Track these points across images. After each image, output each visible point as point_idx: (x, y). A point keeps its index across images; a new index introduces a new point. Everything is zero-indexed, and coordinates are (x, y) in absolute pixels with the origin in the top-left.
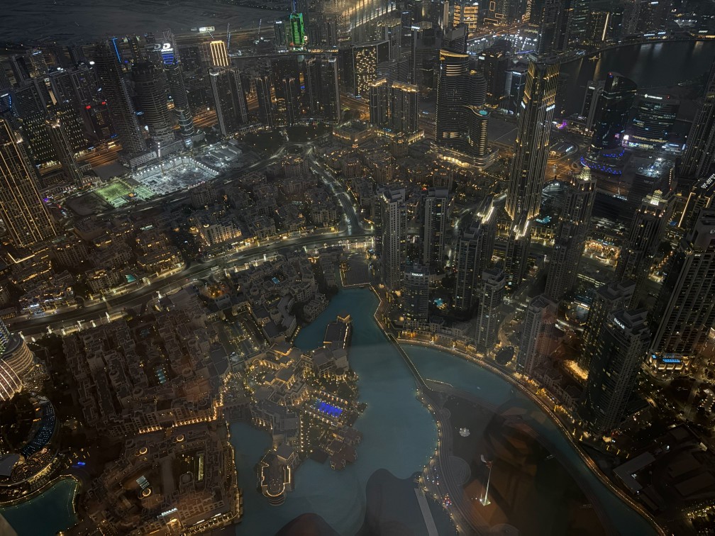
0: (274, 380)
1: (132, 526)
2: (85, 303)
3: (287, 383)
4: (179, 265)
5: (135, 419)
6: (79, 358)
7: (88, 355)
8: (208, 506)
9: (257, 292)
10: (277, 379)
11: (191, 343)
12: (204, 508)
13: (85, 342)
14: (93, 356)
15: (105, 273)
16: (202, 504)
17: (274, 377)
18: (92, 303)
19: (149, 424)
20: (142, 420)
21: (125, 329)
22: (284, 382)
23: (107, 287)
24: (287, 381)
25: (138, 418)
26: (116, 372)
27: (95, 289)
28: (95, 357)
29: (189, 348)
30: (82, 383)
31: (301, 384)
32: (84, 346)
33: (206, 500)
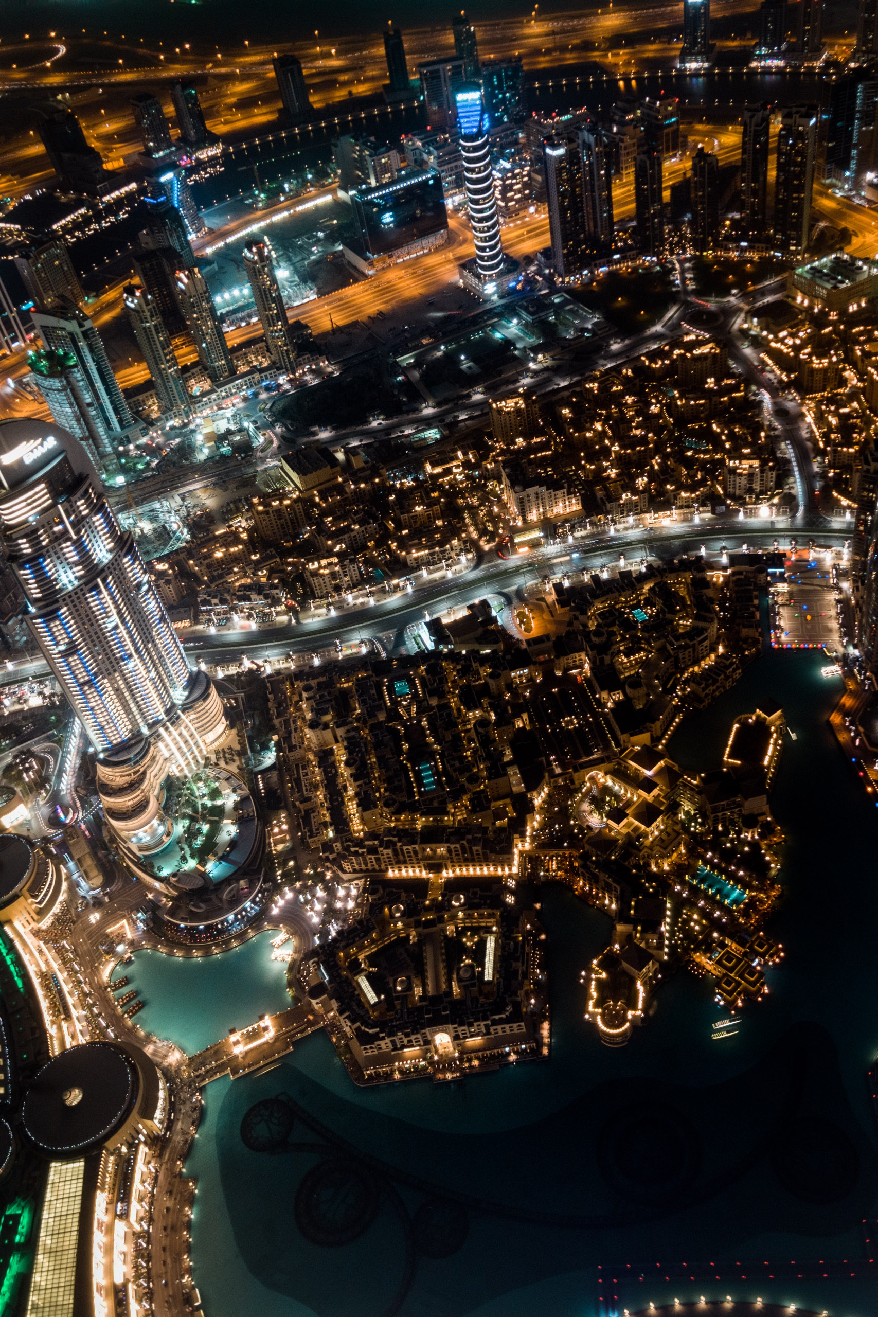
0: (625, 821)
1: (377, 1034)
2: (301, 616)
3: (648, 830)
4: (463, 558)
8: (499, 1027)
9: (604, 639)
10: (631, 819)
12: (492, 1029)
13: (305, 695)
14: (318, 724)
15: (336, 565)
16: (489, 1022)
17: (626, 816)
18: (314, 616)
19: (405, 862)
20: (396, 853)
22: (643, 827)
23: (338, 589)
24: (648, 825)
25: (390, 851)
27: (318, 592)
29: (477, 733)
31: (673, 835)
33: (497, 1017)
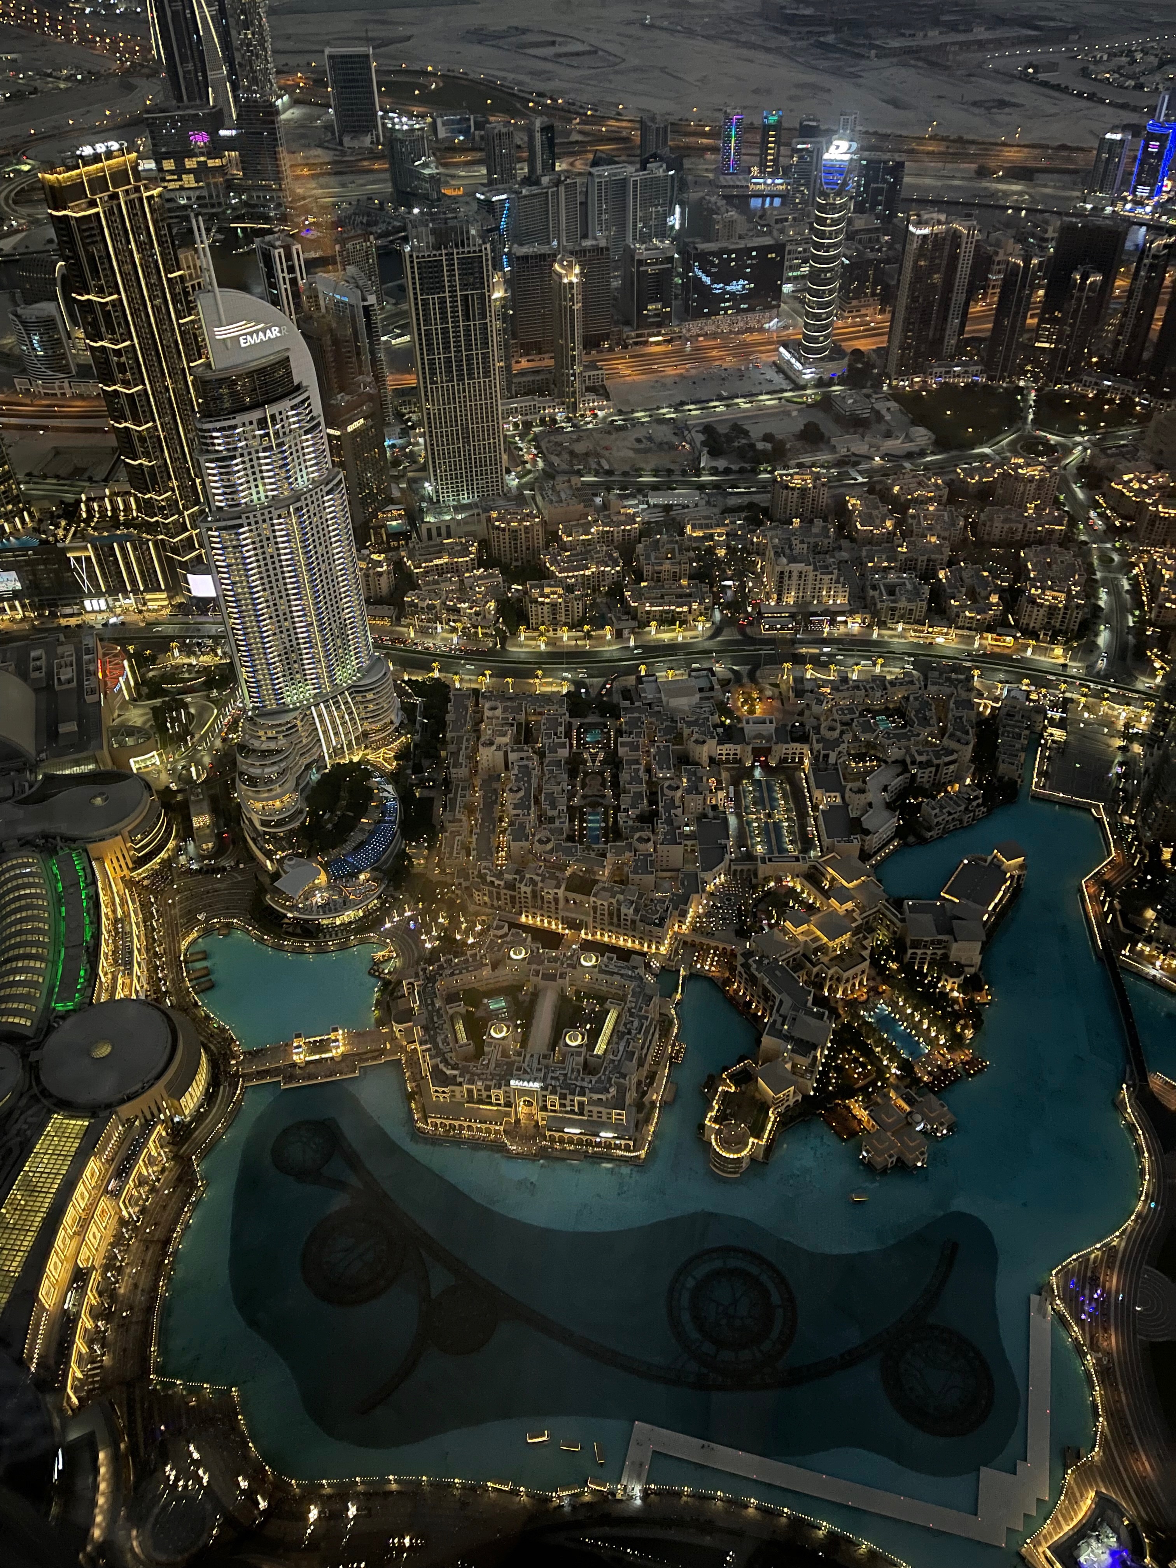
0: (804, 927)
2: (508, 642)
3: (831, 944)
4: (700, 625)
5: (524, 889)
6: (468, 740)
7: (482, 739)
8: (595, 1109)
9: (835, 734)
10: (812, 927)
11: (670, 787)
12: (587, 1108)
13: (487, 713)
14: (491, 743)
15: (560, 596)
16: (585, 1099)
17: (808, 922)
19: (542, 908)
20: (535, 896)
21: (561, 715)
22: (825, 939)
23: (555, 624)
24: (831, 939)
26: (519, 789)
27: (533, 620)
28: (494, 747)
29: (663, 795)
30: (457, 786)
31: (858, 959)
32: (482, 721)
33: (596, 1097)
